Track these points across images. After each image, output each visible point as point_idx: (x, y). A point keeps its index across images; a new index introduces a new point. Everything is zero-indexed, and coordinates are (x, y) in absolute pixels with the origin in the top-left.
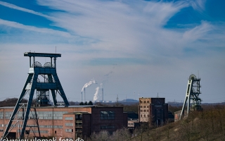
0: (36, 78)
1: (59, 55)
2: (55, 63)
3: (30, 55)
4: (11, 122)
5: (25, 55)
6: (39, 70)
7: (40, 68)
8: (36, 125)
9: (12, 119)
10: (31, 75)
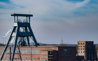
0: (18, 29)
1: (32, 16)
2: (29, 20)
3: (15, 15)
4: (3, 56)
5: (12, 15)
6: (20, 24)
7: (21, 23)
8: (19, 58)
9: (3, 54)
10: (15, 27)
